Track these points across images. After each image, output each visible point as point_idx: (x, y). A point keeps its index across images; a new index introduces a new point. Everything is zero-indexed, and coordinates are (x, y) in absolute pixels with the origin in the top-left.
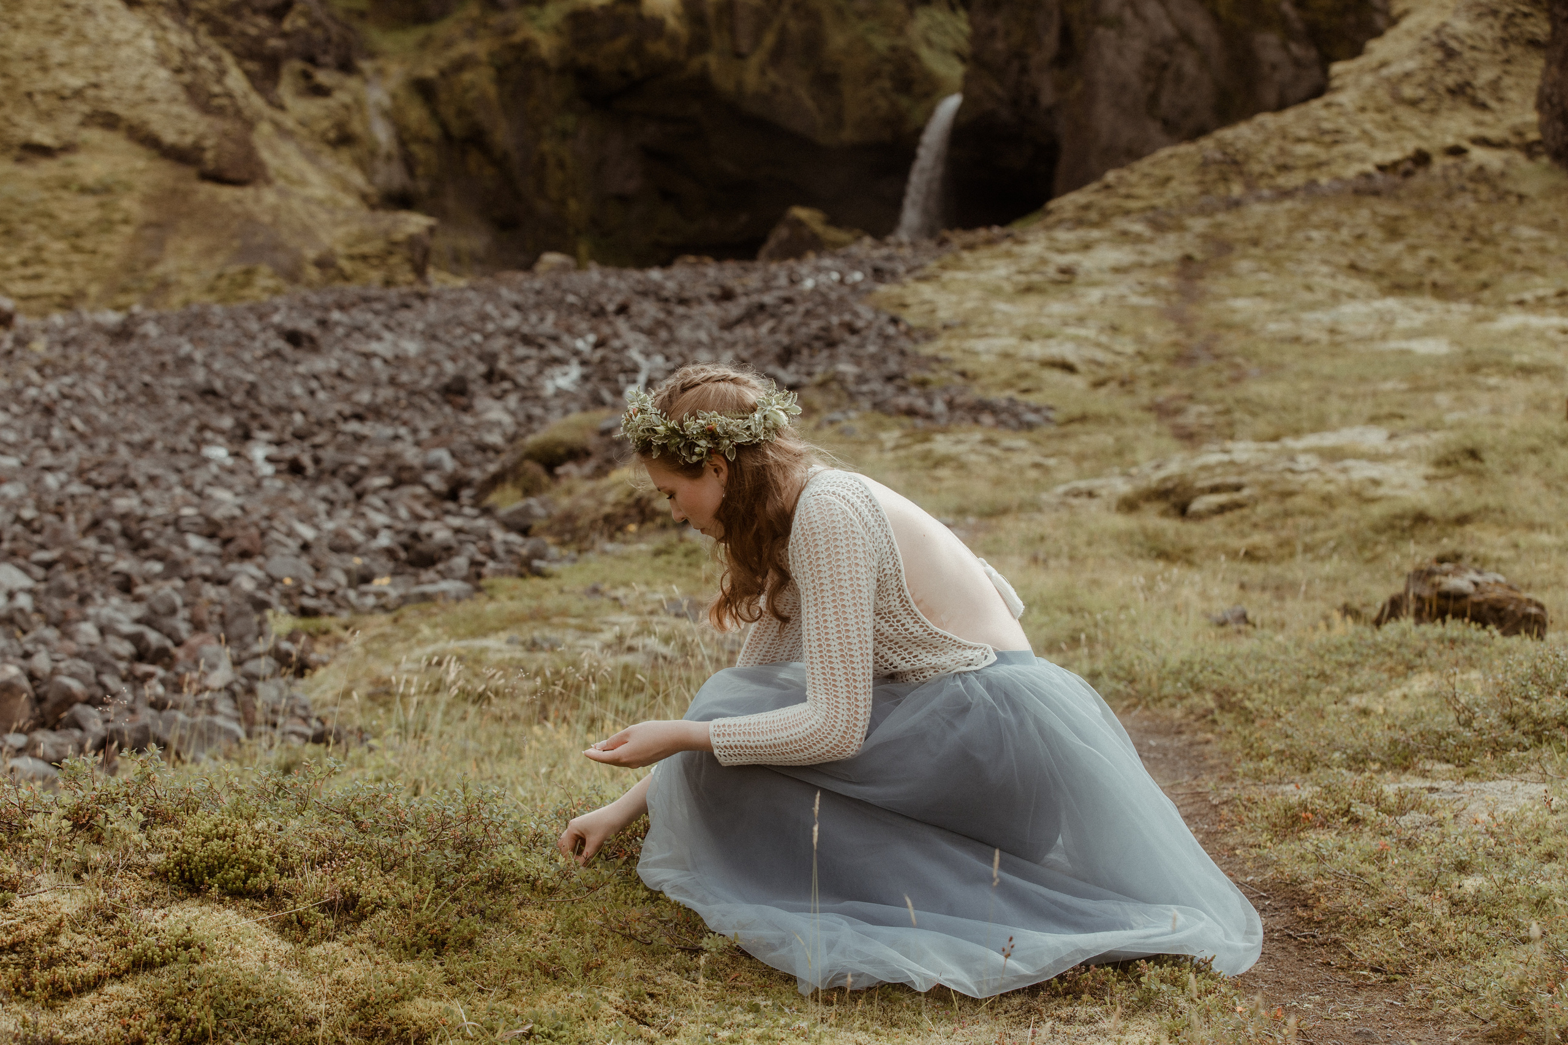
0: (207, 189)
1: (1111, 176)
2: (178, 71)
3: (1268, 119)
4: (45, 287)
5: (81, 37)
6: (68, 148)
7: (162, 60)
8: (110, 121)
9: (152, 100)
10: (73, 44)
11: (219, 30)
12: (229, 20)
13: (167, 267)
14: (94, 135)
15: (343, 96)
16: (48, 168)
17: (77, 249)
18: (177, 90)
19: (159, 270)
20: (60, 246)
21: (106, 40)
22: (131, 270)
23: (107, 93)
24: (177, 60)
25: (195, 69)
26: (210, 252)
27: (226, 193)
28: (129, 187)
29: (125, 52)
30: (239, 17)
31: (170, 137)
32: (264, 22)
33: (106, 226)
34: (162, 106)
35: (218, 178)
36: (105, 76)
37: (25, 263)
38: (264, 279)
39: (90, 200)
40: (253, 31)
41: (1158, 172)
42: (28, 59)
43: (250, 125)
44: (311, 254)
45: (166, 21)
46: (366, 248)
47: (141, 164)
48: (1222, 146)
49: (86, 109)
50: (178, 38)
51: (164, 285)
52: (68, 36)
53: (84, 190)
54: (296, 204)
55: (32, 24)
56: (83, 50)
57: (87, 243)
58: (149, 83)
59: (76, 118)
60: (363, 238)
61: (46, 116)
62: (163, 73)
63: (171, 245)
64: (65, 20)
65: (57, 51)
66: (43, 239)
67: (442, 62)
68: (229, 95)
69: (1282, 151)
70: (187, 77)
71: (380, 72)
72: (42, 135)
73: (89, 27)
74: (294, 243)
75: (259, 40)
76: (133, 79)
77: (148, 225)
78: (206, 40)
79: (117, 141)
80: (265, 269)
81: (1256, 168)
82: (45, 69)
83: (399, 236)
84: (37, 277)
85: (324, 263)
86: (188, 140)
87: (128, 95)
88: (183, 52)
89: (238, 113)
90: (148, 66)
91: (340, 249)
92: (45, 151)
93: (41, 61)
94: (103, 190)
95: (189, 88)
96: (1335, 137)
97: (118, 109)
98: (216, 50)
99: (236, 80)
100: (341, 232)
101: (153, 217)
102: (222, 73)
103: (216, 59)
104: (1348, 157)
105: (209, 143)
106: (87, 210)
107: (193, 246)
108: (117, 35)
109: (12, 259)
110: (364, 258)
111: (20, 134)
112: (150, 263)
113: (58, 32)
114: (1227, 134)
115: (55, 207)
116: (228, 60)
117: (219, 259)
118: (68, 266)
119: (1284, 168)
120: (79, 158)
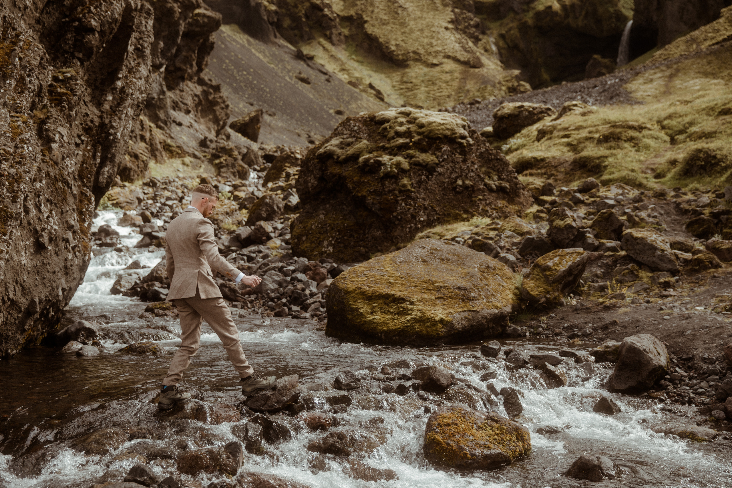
0: (472, 70)
1: (667, 47)
2: (459, 43)
3: (703, 28)
4: (443, 94)
5: (438, 39)
6: (441, 64)
7: (456, 42)
8: (448, 57)
9: (456, 51)
10: (437, 40)
11: (465, 32)
12: (466, 30)
13: (468, 87)
14: (446, 60)
15: (484, 40)
16: (438, 68)
17: (448, 85)
18: (460, 48)
19: (466, 88)
20: (444, 85)
21: (444, 38)
22: (460, 89)
23: (447, 51)
24: (458, 41)
25: (462, 43)
26: (476, 83)
27: (477, 70)
28: (456, 71)
29: (448, 41)
30: (468, 29)
31: (462, 59)
32: (474, 29)
33: (453, 80)
34: (459, 52)
35: (474, 67)
36: (445, 47)
37: (438, 89)
38: (489, 88)
39: (448, 75)
40: (472, 32)
41: (677, 45)
42: (428, 45)
43: (475, 53)
44: (497, 81)
45: (454, 32)
46: (507, 79)
47: (457, 66)
48: (691, 36)
49: (442, 55)
50: (458, 36)
51: (468, 91)
52: (435, 38)
53: (447, 73)
54: (491, 71)
55: (427, 37)
56: (439, 42)
57: (450, 84)
58: (455, 47)
59: (441, 57)
60: (506, 77)
61: (435, 57)
62: (457, 45)
63: (468, 82)
64: (434, 35)
65: (434, 42)
66: (440, 84)
67: (506, 29)
68: (470, 47)
69: (705, 36)
70: (461, 45)
71: (492, 33)
72: (435, 61)
73: (439, 36)
74: (492, 79)
75: (474, 33)
76: (452, 47)
77: (462, 79)
78: (463, 35)
79: (450, 61)
80: (489, 86)
81: (699, 40)
82: (432, 47)
83: (514, 75)
84: (441, 92)
85: (500, 83)
86: (466, 59)
87: (451, 51)
88: (459, 39)
89: (472, 51)
90: (454, 44)
91: (502, 80)
92: (436, 65)
93: (431, 45)
94: (450, 72)
95: (462, 47)
96: (717, 31)
97: (450, 54)
98: (466, 38)
99: (471, 44)
100: (501, 76)
101: (462, 77)
102: (468, 43)
103: (466, 40)
104: (721, 35)
105: (471, 60)
106: (448, 77)
107: (472, 82)
108: (446, 37)
109: (435, 89)
110: (507, 81)
111: (430, 62)
112: (464, 87)
113: (433, 38)
114: (692, 33)
115: (441, 77)
116: (468, 39)
117: (478, 84)
118: (447, 89)
119: (705, 40)
120: (444, 66)
